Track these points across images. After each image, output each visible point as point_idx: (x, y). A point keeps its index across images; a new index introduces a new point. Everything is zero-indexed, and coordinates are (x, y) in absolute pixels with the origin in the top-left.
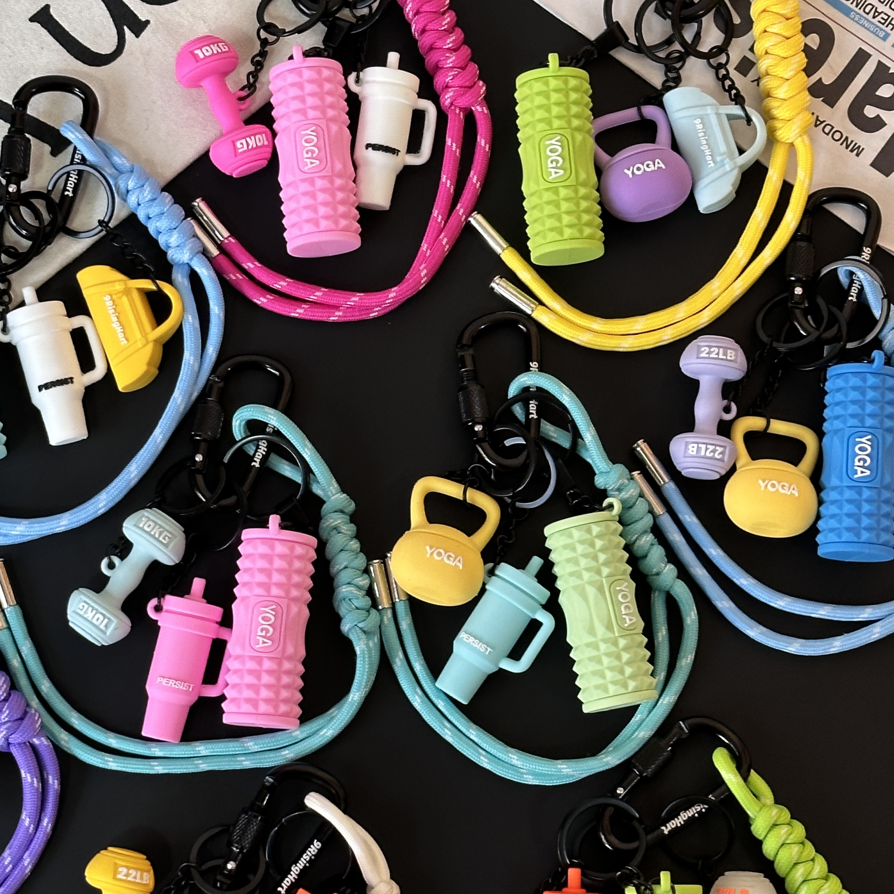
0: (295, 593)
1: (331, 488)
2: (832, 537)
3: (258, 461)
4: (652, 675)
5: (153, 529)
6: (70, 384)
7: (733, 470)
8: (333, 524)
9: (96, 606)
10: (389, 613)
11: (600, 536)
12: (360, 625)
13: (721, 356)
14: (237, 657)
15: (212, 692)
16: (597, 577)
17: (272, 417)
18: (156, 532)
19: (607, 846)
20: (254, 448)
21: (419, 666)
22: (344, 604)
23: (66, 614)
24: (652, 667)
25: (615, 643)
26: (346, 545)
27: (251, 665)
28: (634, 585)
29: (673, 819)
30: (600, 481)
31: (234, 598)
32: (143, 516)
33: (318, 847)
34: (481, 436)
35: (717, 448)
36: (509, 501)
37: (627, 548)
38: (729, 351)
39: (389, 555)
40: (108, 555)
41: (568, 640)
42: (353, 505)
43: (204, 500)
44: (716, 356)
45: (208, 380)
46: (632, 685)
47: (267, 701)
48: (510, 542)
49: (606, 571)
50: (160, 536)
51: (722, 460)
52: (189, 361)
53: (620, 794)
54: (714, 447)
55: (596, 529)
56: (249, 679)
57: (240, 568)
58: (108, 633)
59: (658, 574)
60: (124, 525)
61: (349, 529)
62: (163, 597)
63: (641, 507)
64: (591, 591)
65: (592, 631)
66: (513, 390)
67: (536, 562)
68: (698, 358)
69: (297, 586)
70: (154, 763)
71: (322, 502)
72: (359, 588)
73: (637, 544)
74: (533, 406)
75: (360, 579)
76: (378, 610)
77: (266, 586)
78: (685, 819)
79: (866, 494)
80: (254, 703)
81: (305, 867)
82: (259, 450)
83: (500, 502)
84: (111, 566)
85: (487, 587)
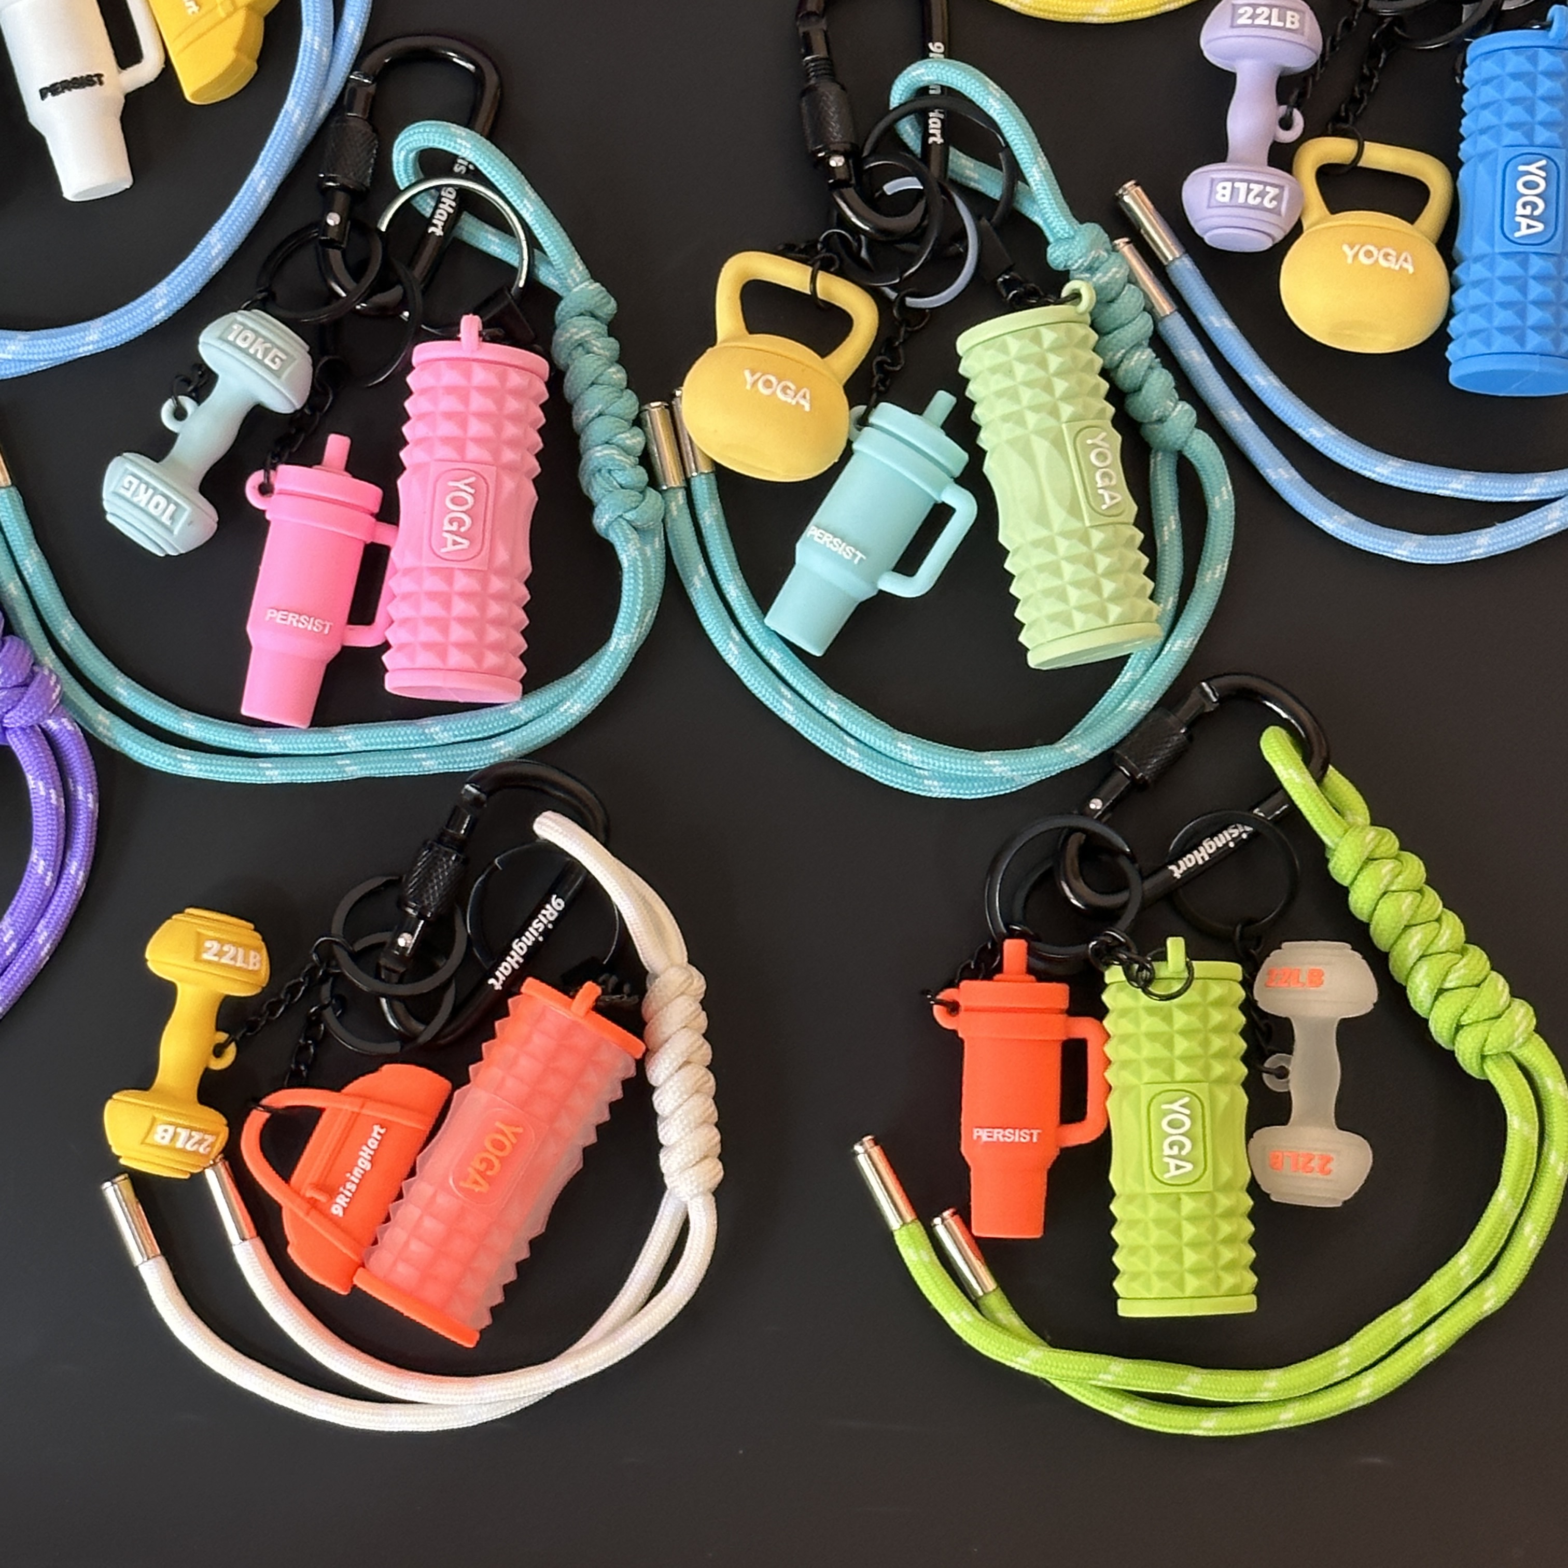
0: (509, 455)
1: (573, 271)
2: (1475, 346)
3: (440, 224)
4: (1152, 597)
5: (251, 345)
6: (98, 86)
7: (1297, 231)
8: (577, 337)
9: (153, 482)
10: (681, 496)
11: (1056, 348)
12: (628, 516)
13: (1275, 22)
14: (408, 572)
15: (364, 638)
16: (1051, 422)
17: (464, 143)
18: (258, 349)
19: (1075, 902)
20: (433, 204)
21: (735, 590)
22: (599, 479)
23: (100, 499)
24: (1151, 585)
25: (1085, 539)
26: (601, 375)
27: (432, 583)
28: (1119, 438)
29: (1190, 852)
30: (1056, 256)
31: (400, 468)
32: (235, 321)
33: (560, 908)
34: (841, 175)
35: (1268, 189)
36: (893, 295)
37: (1105, 373)
38: (1289, 13)
39: (678, 393)
40: (173, 394)
41: (1001, 539)
42: (613, 304)
43: (344, 295)
44: (1267, 22)
45: (348, 80)
46: (1114, 611)
47: (462, 646)
48: (898, 368)
49: (1067, 410)
50: (265, 356)
51: (1275, 211)
52: (313, 45)
53: (1096, 811)
54: (1261, 187)
55: (1049, 337)
56: (430, 609)
57: (411, 414)
58: (176, 532)
59: (1161, 420)
60: (202, 339)
61: (606, 346)
62: (274, 468)
63: (1130, 300)
64: (1041, 447)
65: (1042, 518)
66: (898, 94)
67: (943, 401)
68: (1232, 27)
69: (513, 443)
70: (263, 764)
71: (557, 298)
72: (626, 451)
73: (1123, 366)
74: (935, 123)
75: (628, 435)
76: (661, 492)
77: (458, 444)
78: (1211, 851)
79: (1537, 265)
80: (440, 650)
81: (536, 942)
82: (441, 206)
83: (877, 295)
84: (179, 414)
85: (855, 446)
